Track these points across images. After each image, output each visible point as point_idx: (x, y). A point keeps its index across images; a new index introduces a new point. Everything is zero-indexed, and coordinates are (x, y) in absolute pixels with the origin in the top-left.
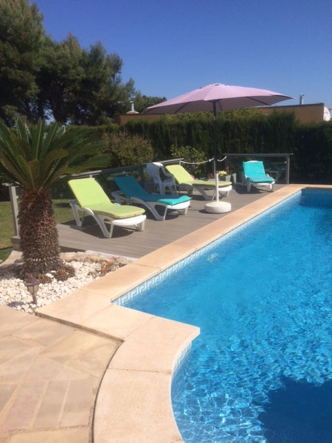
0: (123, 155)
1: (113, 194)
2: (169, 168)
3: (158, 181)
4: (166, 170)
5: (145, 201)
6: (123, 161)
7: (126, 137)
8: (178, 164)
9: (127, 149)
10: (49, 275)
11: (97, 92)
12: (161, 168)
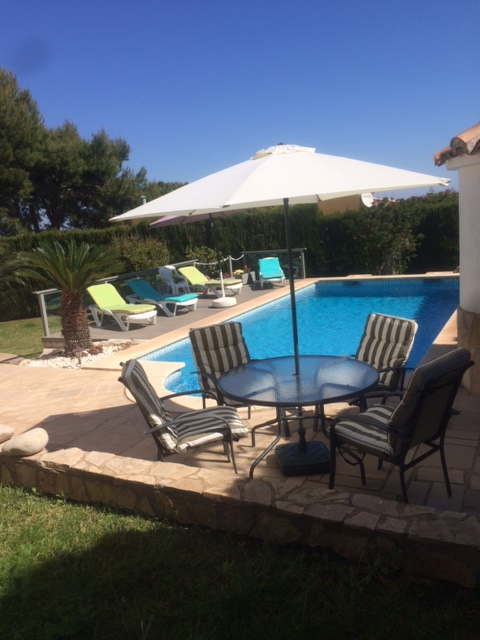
0: (136, 260)
1: (128, 298)
2: (181, 270)
3: (172, 283)
4: (180, 273)
5: (157, 301)
6: (136, 266)
7: (137, 241)
8: (192, 265)
9: (140, 253)
10: (85, 352)
11: (102, 186)
12: (173, 271)
